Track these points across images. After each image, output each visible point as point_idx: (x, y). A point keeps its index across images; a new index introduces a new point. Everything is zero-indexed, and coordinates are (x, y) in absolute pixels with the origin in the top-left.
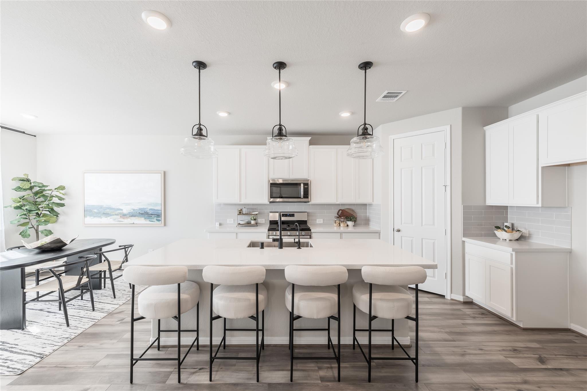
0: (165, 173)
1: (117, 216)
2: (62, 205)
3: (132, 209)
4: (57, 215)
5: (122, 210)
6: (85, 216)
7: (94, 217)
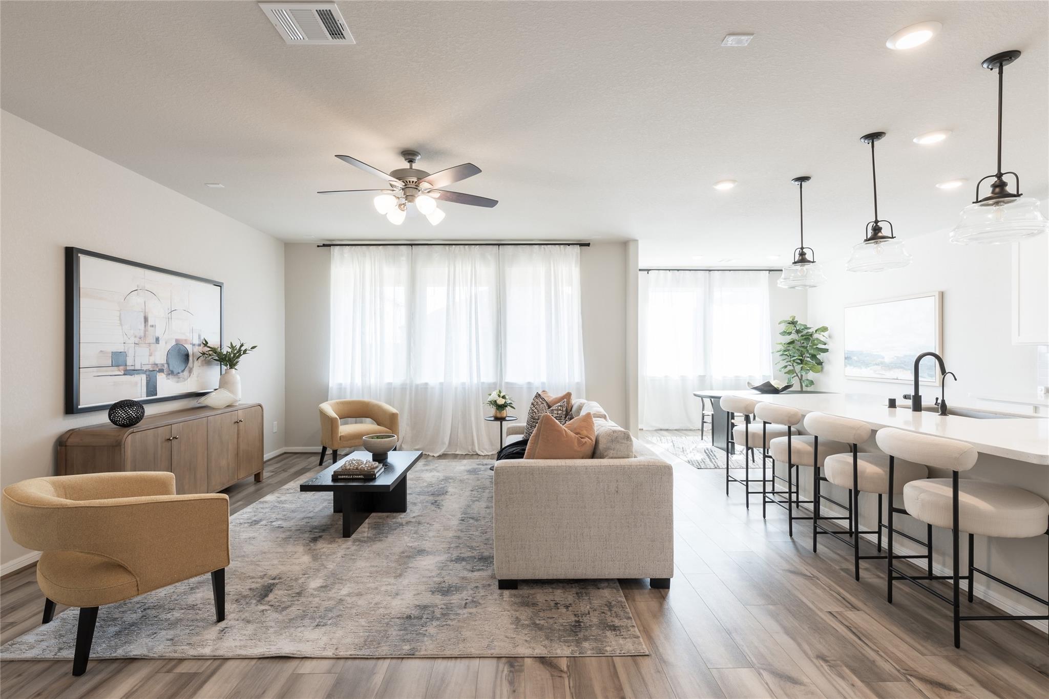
0: (942, 295)
1: (877, 366)
2: (826, 351)
3: (895, 356)
4: (820, 363)
5: (883, 358)
6: (845, 366)
7: (855, 367)
